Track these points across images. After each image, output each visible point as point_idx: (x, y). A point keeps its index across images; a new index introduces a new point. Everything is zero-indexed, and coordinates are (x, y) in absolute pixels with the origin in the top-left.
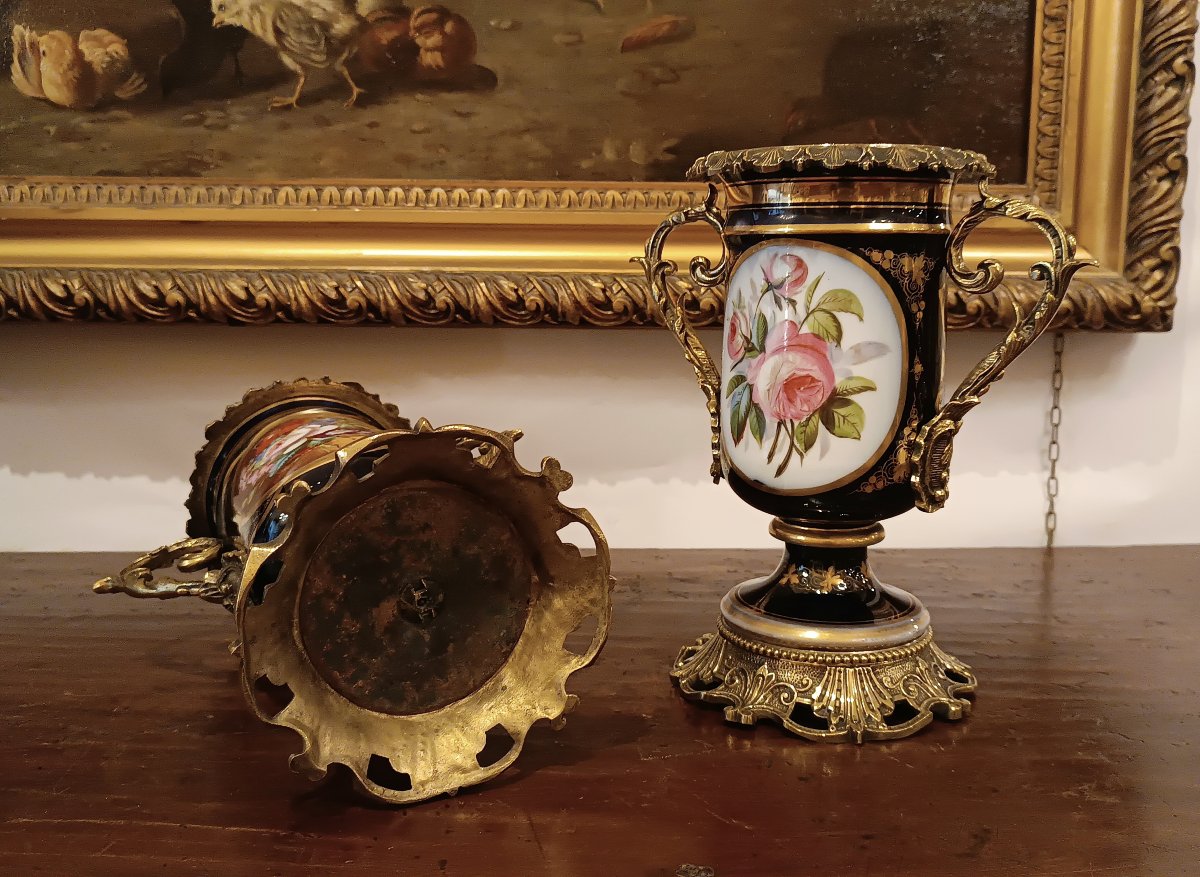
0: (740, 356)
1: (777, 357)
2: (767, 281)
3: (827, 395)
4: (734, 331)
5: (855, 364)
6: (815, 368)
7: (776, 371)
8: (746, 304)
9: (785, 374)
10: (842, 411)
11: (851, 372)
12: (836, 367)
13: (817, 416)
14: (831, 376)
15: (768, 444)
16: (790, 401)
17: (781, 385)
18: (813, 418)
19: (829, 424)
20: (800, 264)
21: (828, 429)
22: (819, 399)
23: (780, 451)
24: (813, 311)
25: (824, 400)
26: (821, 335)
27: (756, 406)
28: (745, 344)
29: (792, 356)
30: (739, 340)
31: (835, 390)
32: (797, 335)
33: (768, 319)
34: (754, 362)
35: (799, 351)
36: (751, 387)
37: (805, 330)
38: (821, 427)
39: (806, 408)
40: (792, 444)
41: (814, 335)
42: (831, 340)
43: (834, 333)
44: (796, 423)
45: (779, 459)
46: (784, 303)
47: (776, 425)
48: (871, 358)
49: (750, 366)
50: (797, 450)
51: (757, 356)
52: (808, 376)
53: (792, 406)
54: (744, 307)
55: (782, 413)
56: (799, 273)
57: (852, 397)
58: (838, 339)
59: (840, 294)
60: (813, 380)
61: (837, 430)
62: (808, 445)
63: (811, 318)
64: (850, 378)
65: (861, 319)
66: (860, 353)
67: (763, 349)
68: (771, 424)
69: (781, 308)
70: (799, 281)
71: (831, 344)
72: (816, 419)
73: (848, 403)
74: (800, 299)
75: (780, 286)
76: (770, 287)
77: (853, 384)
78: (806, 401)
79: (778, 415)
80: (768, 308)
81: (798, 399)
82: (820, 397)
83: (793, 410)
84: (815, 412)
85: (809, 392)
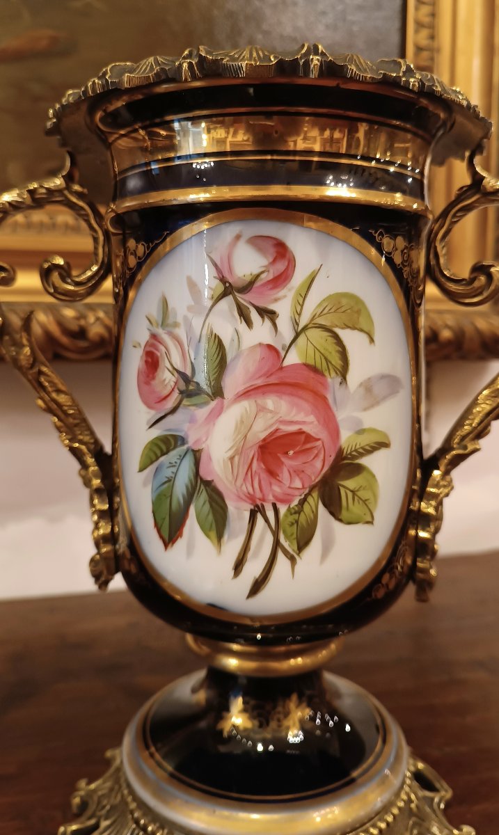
0: (170, 404)
1: (246, 405)
2: (223, 280)
3: (330, 460)
4: (152, 362)
5: (365, 409)
6: (311, 418)
7: (244, 427)
8: (180, 319)
9: (261, 430)
10: (351, 483)
11: (360, 422)
12: (342, 415)
13: (315, 494)
14: (335, 432)
15: (233, 546)
16: (272, 473)
17: (255, 448)
18: (310, 499)
19: (334, 507)
20: (281, 251)
21: (332, 513)
22: (318, 467)
23: (256, 555)
24: (305, 328)
25: (326, 469)
26: (318, 365)
27: (208, 484)
28: (182, 385)
29: (270, 402)
30: (166, 378)
31: (340, 451)
32: (281, 368)
33: (226, 343)
34: (202, 413)
35: (284, 393)
36: (197, 456)
37: (293, 358)
38: (322, 510)
39: (298, 484)
40: (277, 544)
41: (306, 365)
42: (333, 374)
43: (336, 360)
44: (283, 510)
45: (253, 569)
46: (254, 315)
47: (247, 514)
48: (385, 398)
49: (192, 420)
50: (286, 553)
51: (206, 403)
52: (300, 432)
53: (273, 481)
54: (176, 325)
55: (258, 495)
56: (281, 266)
57: (364, 461)
58: (343, 372)
59: (344, 301)
60: (309, 438)
61: (344, 514)
62: (303, 542)
63: (302, 339)
64: (361, 432)
65: (372, 340)
66: (373, 393)
67: (218, 392)
68: (238, 513)
69: (249, 323)
70: (281, 280)
71: (333, 380)
72: (314, 499)
73: (358, 469)
74: (283, 307)
75: (247, 288)
76: (228, 289)
77: (365, 441)
78: (298, 472)
79: (251, 498)
80: (224, 322)
81: (285, 470)
82: (318, 464)
83: (276, 489)
84: (312, 489)
85: (302, 459)
